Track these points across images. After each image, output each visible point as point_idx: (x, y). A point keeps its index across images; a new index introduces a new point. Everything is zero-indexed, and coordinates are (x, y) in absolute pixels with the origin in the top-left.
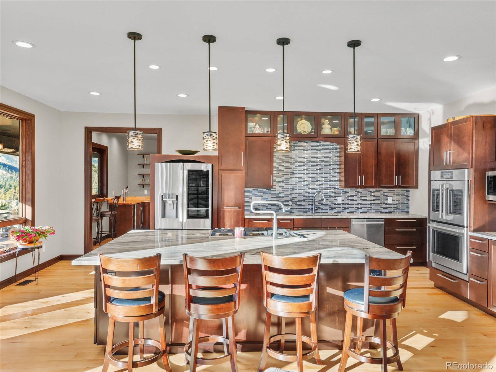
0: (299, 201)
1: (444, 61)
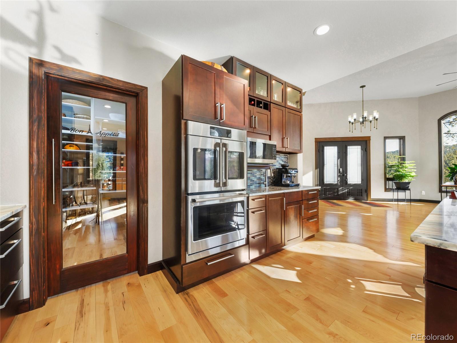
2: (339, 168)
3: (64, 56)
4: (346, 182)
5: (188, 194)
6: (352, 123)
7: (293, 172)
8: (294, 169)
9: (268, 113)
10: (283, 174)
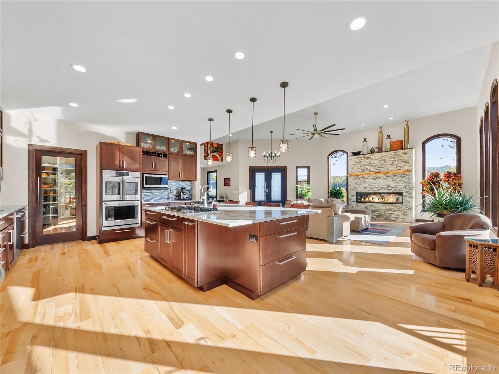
1: (171, 129)
2: (266, 189)
3: (42, 141)
4: (271, 199)
5: (103, 201)
6: (268, 157)
7: (187, 192)
8: (188, 190)
9: (166, 159)
10: (181, 193)
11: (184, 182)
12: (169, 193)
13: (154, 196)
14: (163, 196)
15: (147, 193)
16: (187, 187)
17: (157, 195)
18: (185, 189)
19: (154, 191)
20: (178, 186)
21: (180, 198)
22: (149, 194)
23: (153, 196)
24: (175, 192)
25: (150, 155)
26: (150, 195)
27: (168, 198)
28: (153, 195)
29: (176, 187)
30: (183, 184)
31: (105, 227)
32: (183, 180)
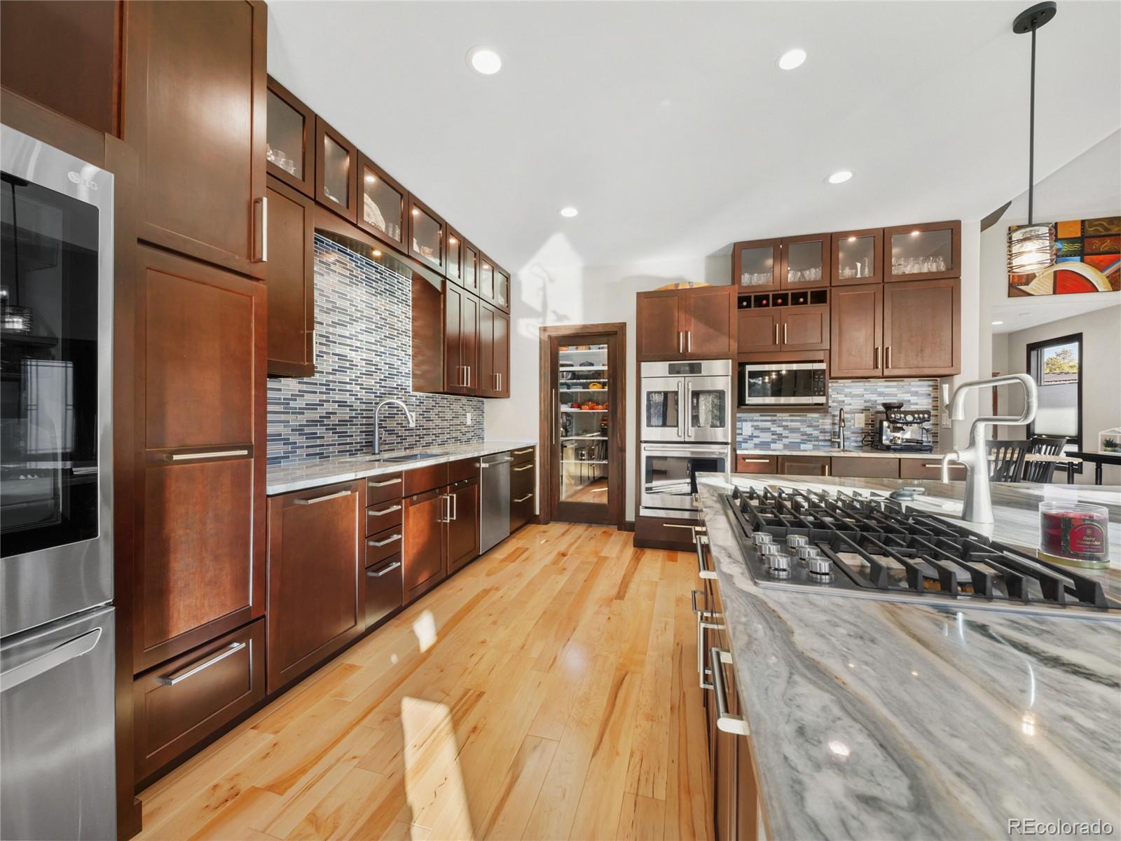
0: (343, 423)
1: (829, 183)
3: (559, 318)
5: (641, 441)
7: (909, 418)
8: (912, 413)
9: (822, 309)
10: (885, 424)
11: (900, 383)
12: (837, 421)
13: (785, 433)
14: (816, 433)
15: (761, 421)
16: (914, 399)
17: (793, 430)
18: (902, 409)
19: (785, 416)
20: (874, 397)
21: (881, 440)
22: (768, 424)
23: (779, 430)
24: (859, 421)
25: (767, 305)
26: (772, 429)
27: (830, 440)
28: (781, 429)
29: (865, 402)
30: (893, 390)
31: (646, 508)
32: (891, 374)
